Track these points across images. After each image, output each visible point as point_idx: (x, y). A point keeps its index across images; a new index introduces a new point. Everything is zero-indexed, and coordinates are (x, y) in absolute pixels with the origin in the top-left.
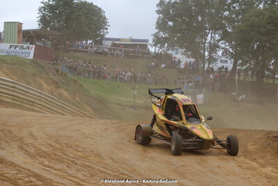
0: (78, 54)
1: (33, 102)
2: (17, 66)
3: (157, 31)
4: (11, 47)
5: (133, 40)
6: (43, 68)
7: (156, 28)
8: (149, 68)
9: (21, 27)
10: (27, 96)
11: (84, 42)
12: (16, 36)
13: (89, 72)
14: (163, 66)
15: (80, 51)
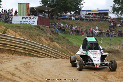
0: (65, 21)
1: (37, 51)
2: (27, 30)
3: (114, 3)
4: (23, 18)
5: (99, 10)
6: (43, 30)
7: (114, 2)
8: (110, 27)
9: (29, 6)
10: (33, 48)
11: (69, 13)
12: (26, 12)
13: (72, 31)
14: (119, 25)
15: (67, 19)
